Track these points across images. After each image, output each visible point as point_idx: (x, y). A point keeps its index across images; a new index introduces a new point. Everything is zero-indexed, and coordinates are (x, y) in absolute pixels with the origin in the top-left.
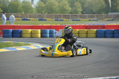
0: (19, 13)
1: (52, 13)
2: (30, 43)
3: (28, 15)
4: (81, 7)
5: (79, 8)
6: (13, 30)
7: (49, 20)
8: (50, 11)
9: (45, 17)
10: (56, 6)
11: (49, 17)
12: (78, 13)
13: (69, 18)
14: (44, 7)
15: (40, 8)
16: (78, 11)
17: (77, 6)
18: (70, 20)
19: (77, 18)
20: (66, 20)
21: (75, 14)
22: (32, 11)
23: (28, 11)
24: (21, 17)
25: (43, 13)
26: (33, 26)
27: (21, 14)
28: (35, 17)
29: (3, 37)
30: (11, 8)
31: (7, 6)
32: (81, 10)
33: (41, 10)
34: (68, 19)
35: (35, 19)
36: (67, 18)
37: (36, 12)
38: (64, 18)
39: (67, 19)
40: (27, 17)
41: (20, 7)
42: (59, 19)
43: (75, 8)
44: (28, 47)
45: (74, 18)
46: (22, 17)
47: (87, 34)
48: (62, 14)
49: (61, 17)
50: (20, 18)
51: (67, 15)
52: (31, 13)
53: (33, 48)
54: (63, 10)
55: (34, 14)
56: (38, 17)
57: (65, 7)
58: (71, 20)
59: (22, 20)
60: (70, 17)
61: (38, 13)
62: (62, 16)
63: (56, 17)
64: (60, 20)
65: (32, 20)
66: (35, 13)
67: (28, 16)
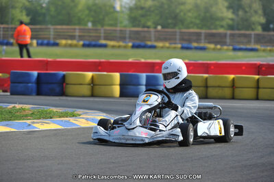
0: (75, 24)
1: (175, 25)
2: (79, 111)
3: (102, 31)
4: (260, 12)
5: (256, 12)
6: (39, 74)
7: (162, 47)
8: (170, 21)
9: (153, 38)
10: (188, 7)
11: (165, 40)
12: (253, 30)
13: (223, 43)
14: (152, 9)
15: (140, 12)
16: (254, 24)
17: (250, 7)
18: (225, 47)
19: (249, 42)
20: (214, 49)
21: (242, 32)
22: (116, 19)
23: (103, 19)
24: (81, 38)
25: (148, 27)
26: (100, 62)
27: (82, 27)
28: (123, 38)
29: (12, 94)
30: (52, 9)
31: (44, 5)
32: (263, 20)
33: (143, 16)
34: (222, 45)
35: (121, 44)
36: (216, 43)
37: (126, 22)
38: (210, 43)
39: (219, 47)
40: (99, 38)
41: (80, 7)
42: (195, 45)
43: (246, 12)
44: (68, 122)
45: (239, 43)
46: (84, 36)
47: (258, 88)
48: (203, 31)
49: (200, 39)
50: (78, 41)
51: (219, 35)
52: (111, 25)
53: (83, 126)
54: (208, 19)
55: (118, 28)
56: (130, 38)
57: (214, 9)
58: (231, 47)
59: (84, 46)
60: (228, 40)
61: (134, 26)
62: (203, 37)
63: (186, 37)
64: (196, 48)
65: (113, 47)
66: (125, 26)
67: (102, 35)
